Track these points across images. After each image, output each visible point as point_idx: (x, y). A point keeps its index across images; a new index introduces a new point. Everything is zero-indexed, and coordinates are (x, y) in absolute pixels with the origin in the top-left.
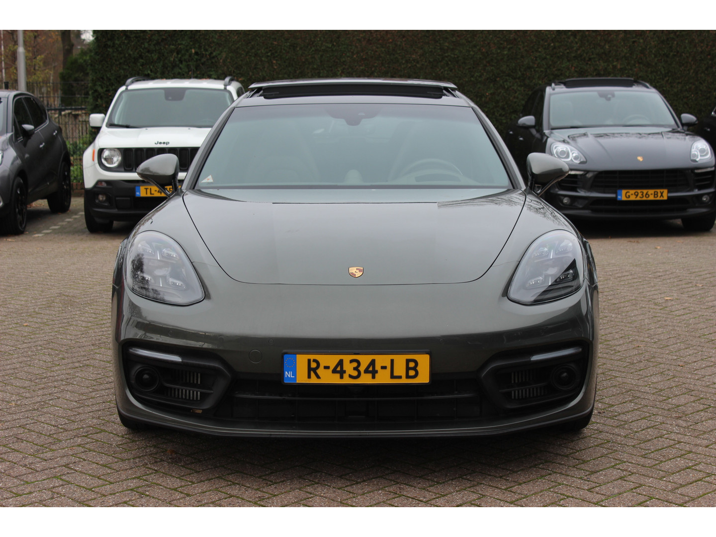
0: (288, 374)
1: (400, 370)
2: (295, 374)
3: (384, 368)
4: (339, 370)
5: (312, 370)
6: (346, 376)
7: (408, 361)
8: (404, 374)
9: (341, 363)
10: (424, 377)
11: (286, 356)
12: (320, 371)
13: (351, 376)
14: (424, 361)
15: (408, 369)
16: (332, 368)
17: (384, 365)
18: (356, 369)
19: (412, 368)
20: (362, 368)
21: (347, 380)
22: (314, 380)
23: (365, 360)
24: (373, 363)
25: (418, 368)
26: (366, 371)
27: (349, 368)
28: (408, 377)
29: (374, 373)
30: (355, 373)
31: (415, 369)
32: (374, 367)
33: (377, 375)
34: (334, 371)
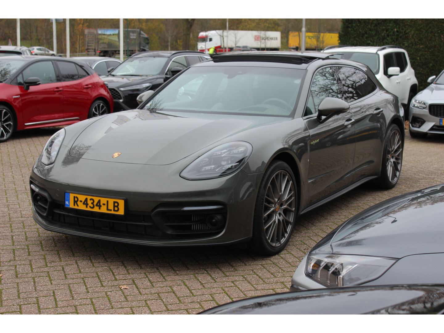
0: (67, 203)
1: (111, 207)
2: (69, 203)
3: (104, 204)
4: (85, 203)
5: (75, 202)
6: (88, 206)
7: (114, 202)
8: (113, 209)
9: (86, 200)
10: (121, 212)
11: (66, 194)
12: (79, 203)
13: (90, 207)
14: (122, 203)
15: (114, 206)
16: (83, 202)
17: (104, 203)
18: (92, 203)
19: (116, 205)
20: (95, 204)
21: (89, 209)
22: (76, 207)
23: (96, 199)
24: (99, 201)
25: (119, 207)
26: (97, 205)
27: (90, 202)
28: (114, 210)
29: (100, 207)
30: (92, 206)
31: (117, 206)
32: (100, 204)
33: (101, 208)
34: (84, 204)
